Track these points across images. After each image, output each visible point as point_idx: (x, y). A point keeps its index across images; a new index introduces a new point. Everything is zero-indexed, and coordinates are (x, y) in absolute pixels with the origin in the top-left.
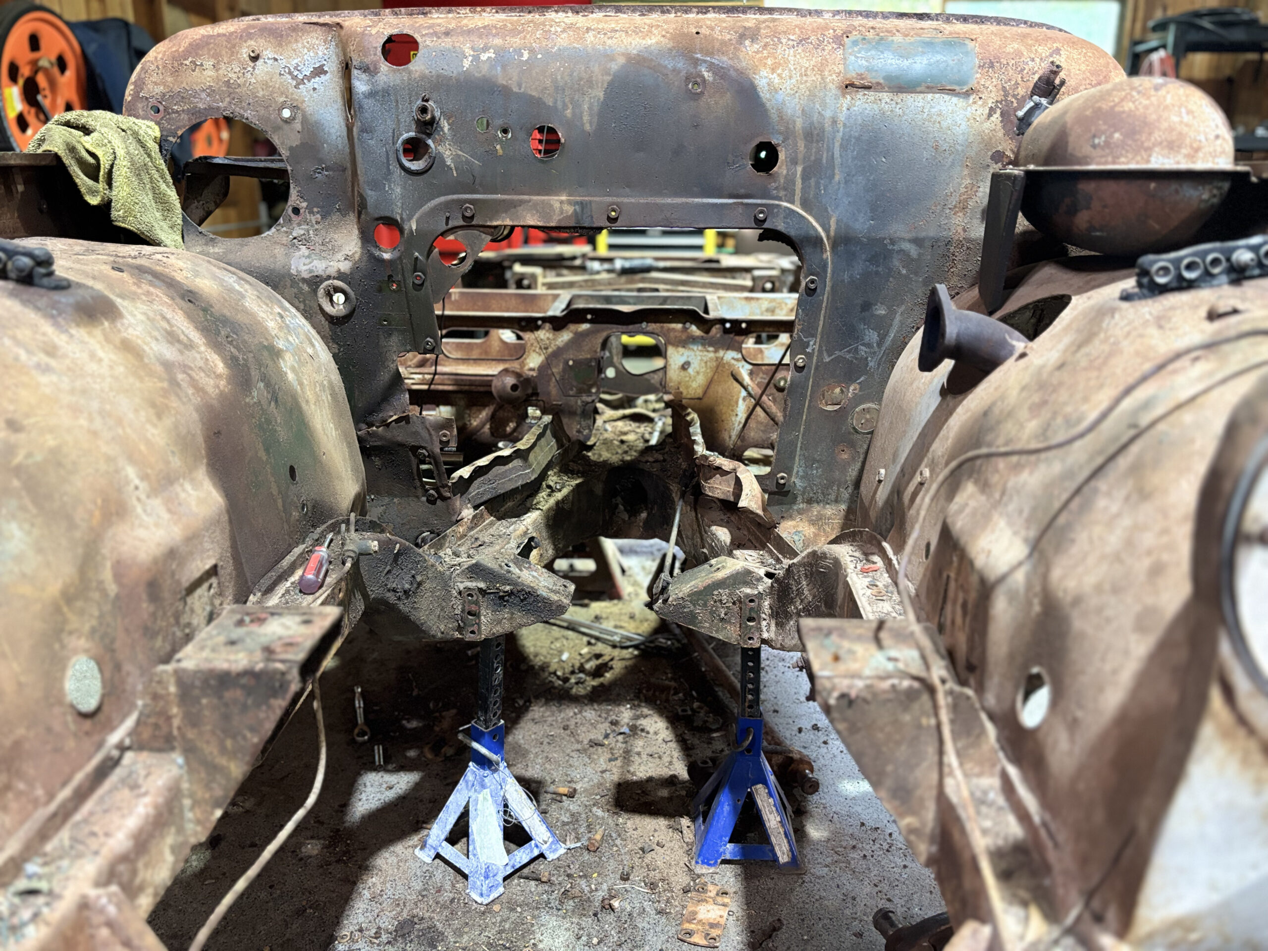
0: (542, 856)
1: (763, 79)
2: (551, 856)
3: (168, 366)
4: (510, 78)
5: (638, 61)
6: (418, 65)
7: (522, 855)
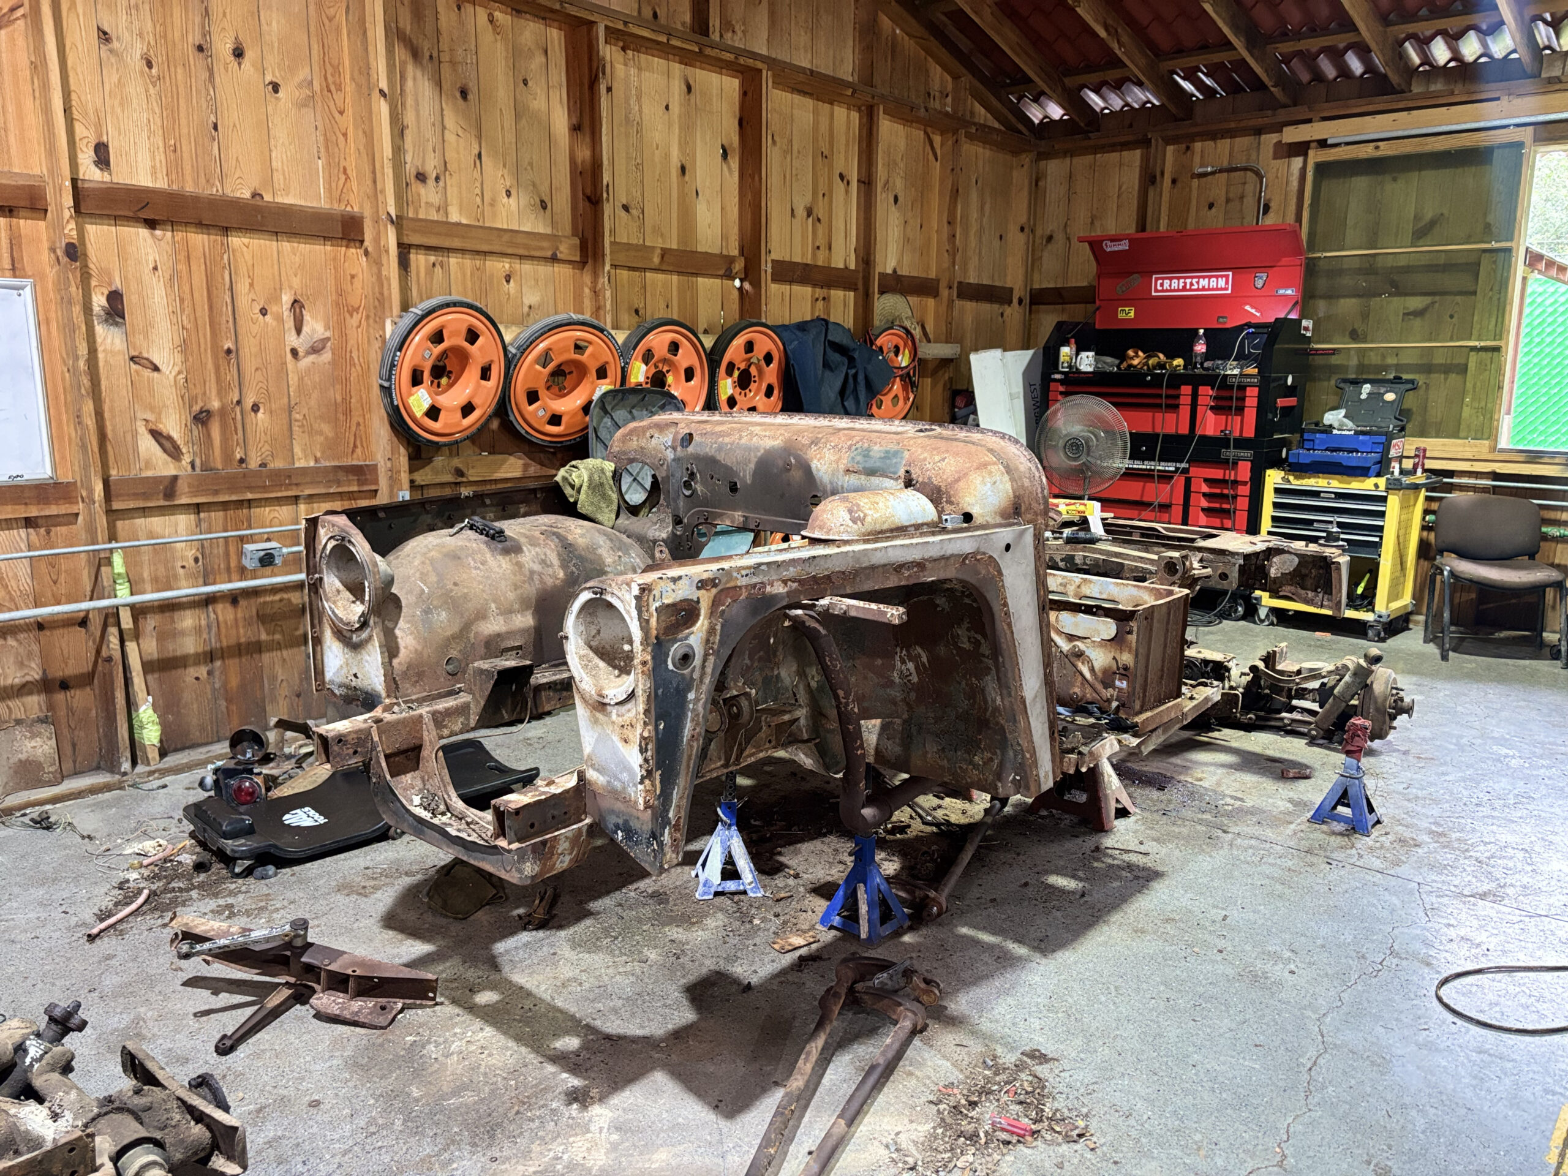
0: (745, 892)
1: (815, 465)
2: (751, 894)
3: (532, 572)
4: (720, 457)
5: (769, 453)
6: (691, 449)
7: (731, 886)
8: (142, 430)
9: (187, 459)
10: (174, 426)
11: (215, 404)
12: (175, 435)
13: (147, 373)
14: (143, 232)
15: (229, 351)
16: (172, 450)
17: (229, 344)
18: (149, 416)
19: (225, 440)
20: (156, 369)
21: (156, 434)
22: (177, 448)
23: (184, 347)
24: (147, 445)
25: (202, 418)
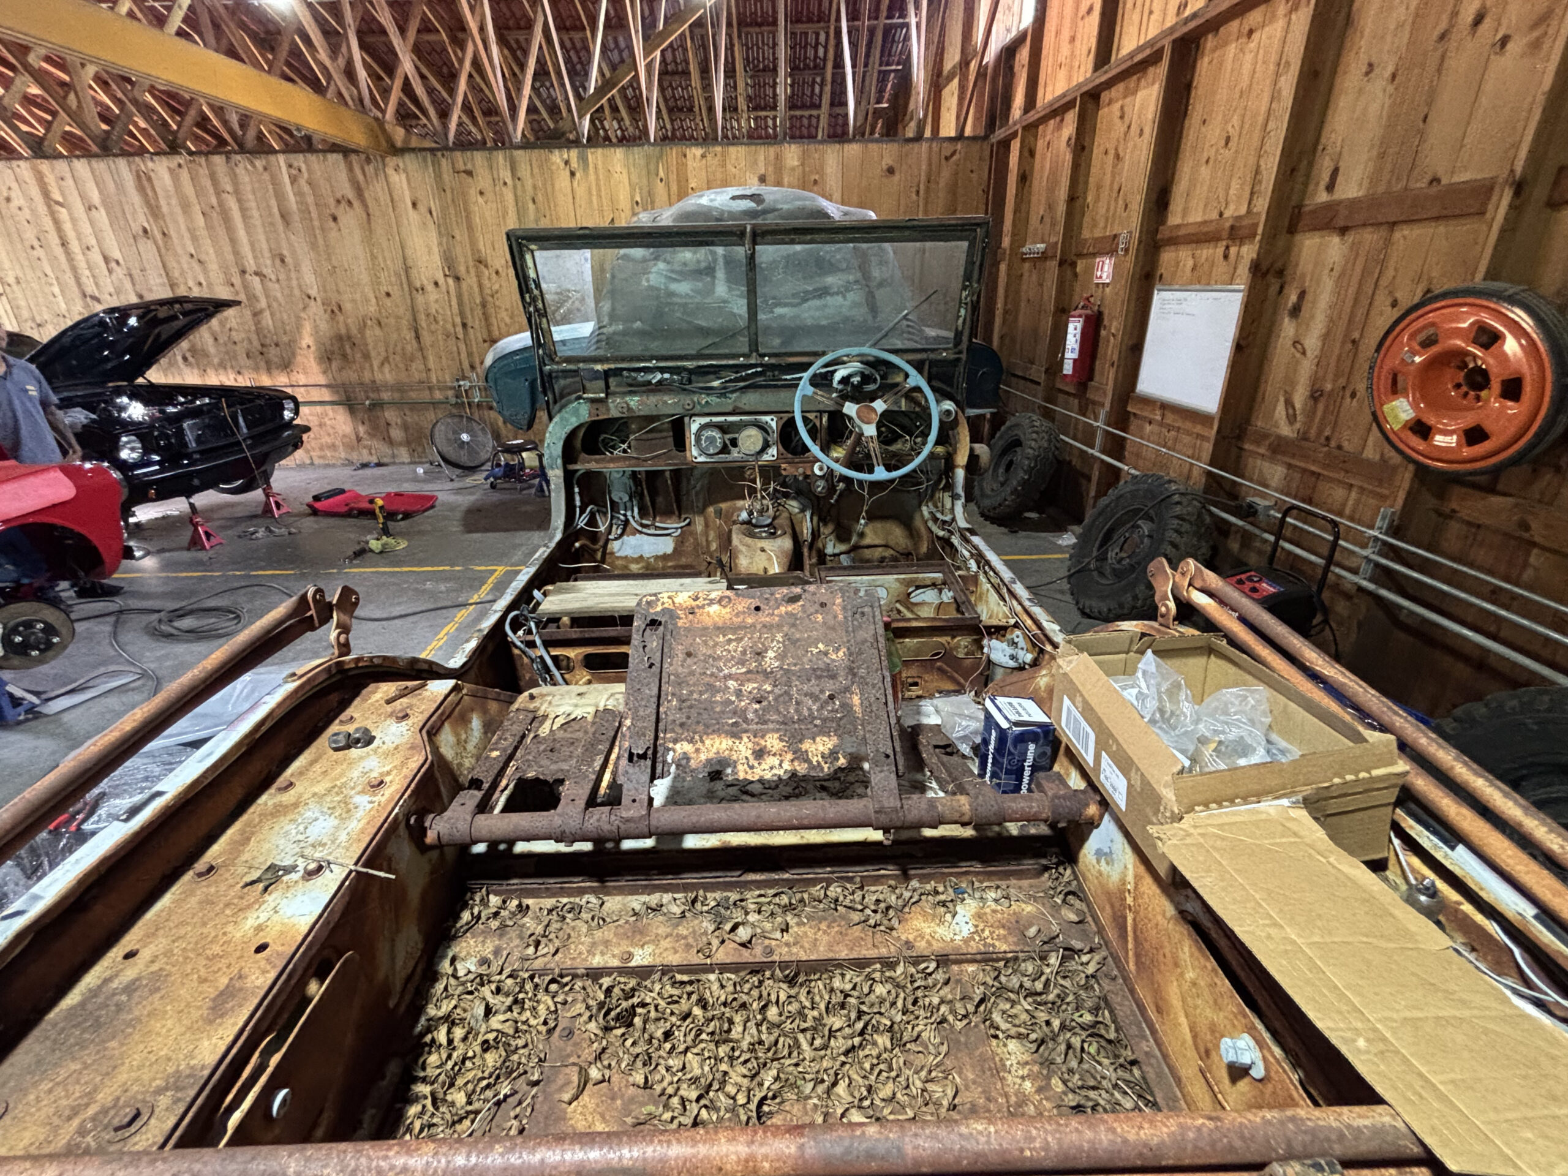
8: (1282, 399)
9: (1298, 425)
10: (1299, 399)
11: (1328, 387)
12: (1298, 406)
13: (1298, 355)
14: (1336, 240)
15: (1354, 342)
16: (1292, 419)
17: (1356, 335)
18: (1288, 388)
19: (1323, 418)
20: (1304, 353)
21: (1289, 403)
22: (1295, 415)
23: (1326, 337)
24: (1280, 410)
25: (1315, 395)
